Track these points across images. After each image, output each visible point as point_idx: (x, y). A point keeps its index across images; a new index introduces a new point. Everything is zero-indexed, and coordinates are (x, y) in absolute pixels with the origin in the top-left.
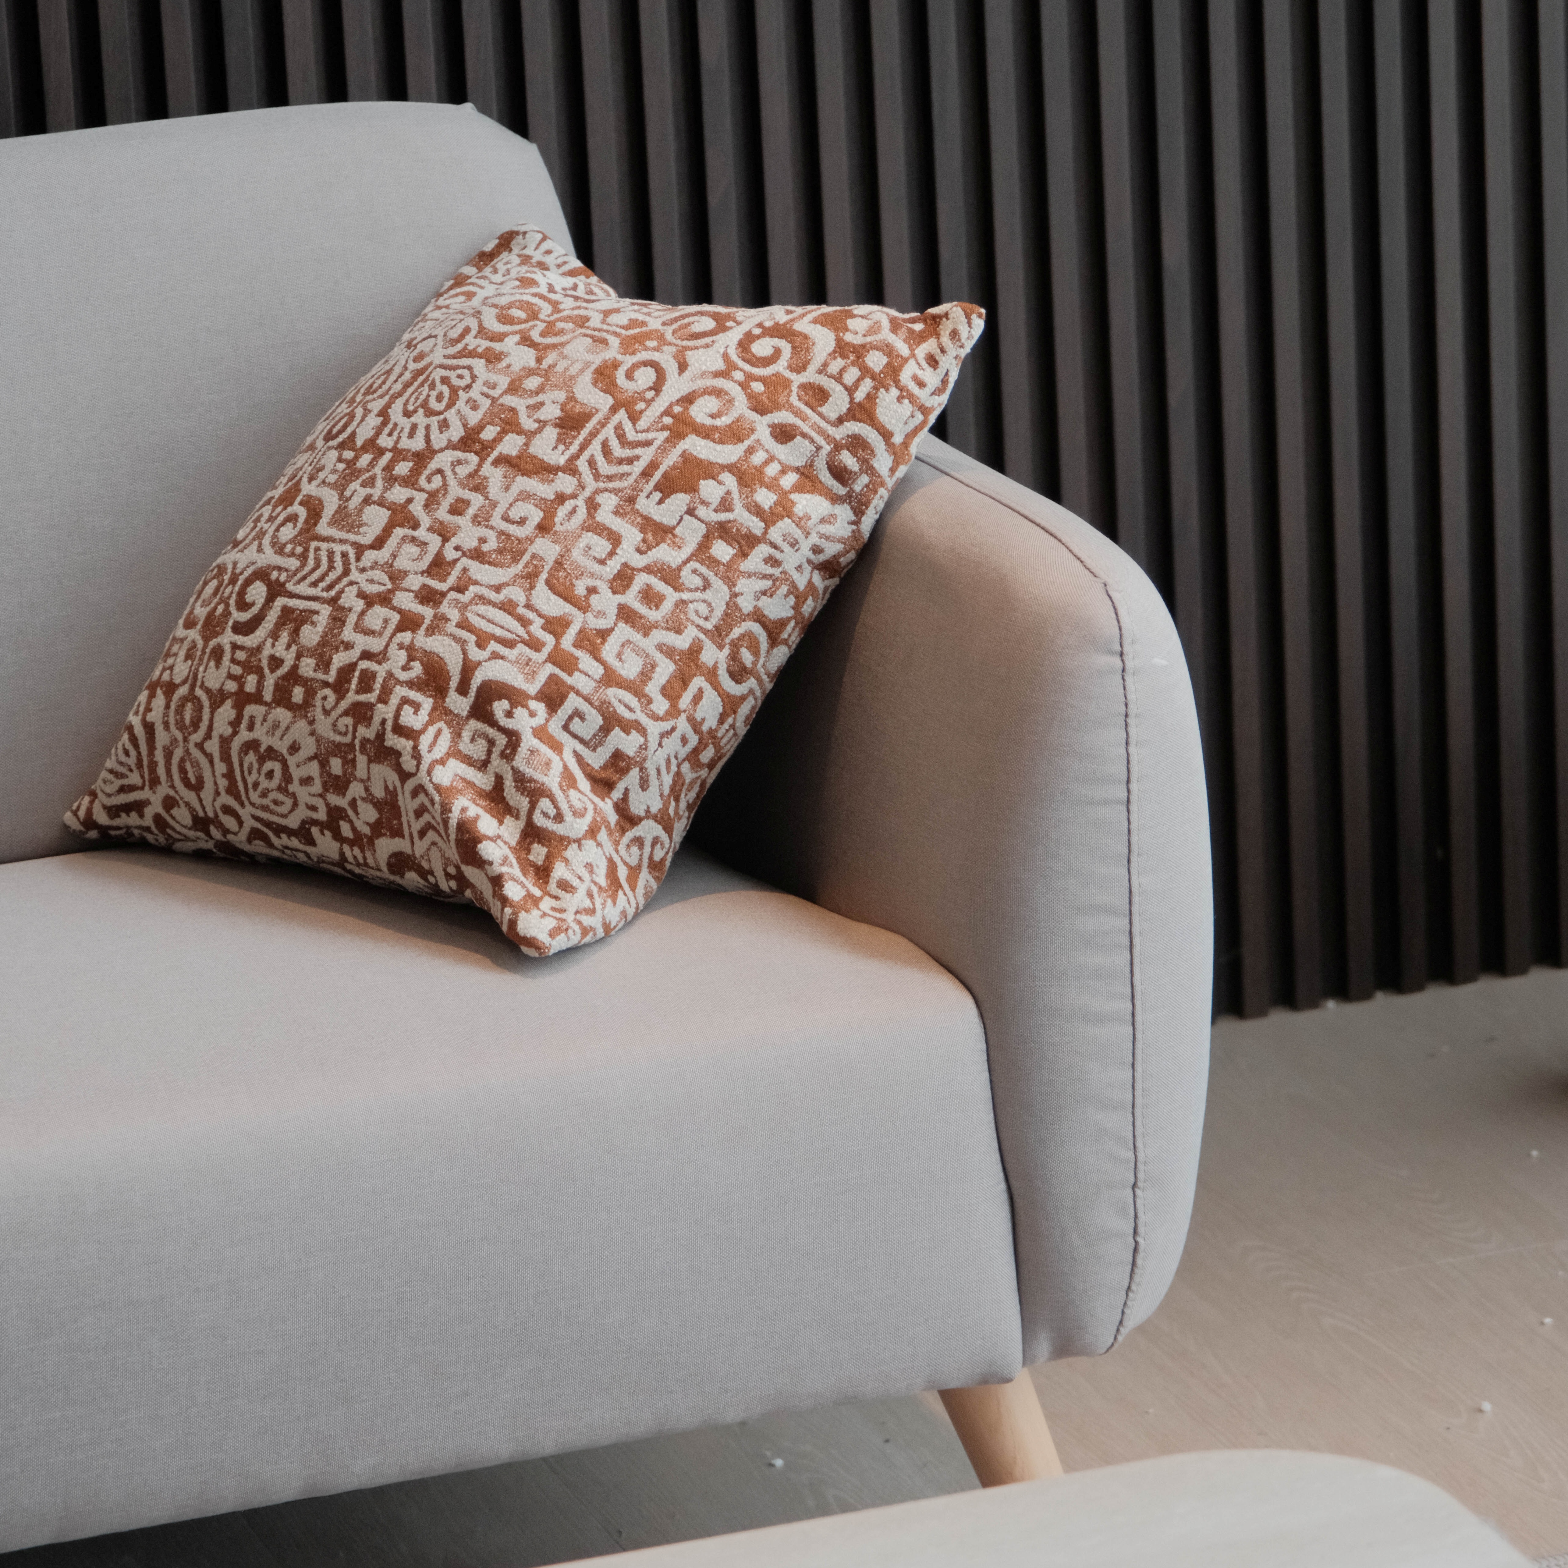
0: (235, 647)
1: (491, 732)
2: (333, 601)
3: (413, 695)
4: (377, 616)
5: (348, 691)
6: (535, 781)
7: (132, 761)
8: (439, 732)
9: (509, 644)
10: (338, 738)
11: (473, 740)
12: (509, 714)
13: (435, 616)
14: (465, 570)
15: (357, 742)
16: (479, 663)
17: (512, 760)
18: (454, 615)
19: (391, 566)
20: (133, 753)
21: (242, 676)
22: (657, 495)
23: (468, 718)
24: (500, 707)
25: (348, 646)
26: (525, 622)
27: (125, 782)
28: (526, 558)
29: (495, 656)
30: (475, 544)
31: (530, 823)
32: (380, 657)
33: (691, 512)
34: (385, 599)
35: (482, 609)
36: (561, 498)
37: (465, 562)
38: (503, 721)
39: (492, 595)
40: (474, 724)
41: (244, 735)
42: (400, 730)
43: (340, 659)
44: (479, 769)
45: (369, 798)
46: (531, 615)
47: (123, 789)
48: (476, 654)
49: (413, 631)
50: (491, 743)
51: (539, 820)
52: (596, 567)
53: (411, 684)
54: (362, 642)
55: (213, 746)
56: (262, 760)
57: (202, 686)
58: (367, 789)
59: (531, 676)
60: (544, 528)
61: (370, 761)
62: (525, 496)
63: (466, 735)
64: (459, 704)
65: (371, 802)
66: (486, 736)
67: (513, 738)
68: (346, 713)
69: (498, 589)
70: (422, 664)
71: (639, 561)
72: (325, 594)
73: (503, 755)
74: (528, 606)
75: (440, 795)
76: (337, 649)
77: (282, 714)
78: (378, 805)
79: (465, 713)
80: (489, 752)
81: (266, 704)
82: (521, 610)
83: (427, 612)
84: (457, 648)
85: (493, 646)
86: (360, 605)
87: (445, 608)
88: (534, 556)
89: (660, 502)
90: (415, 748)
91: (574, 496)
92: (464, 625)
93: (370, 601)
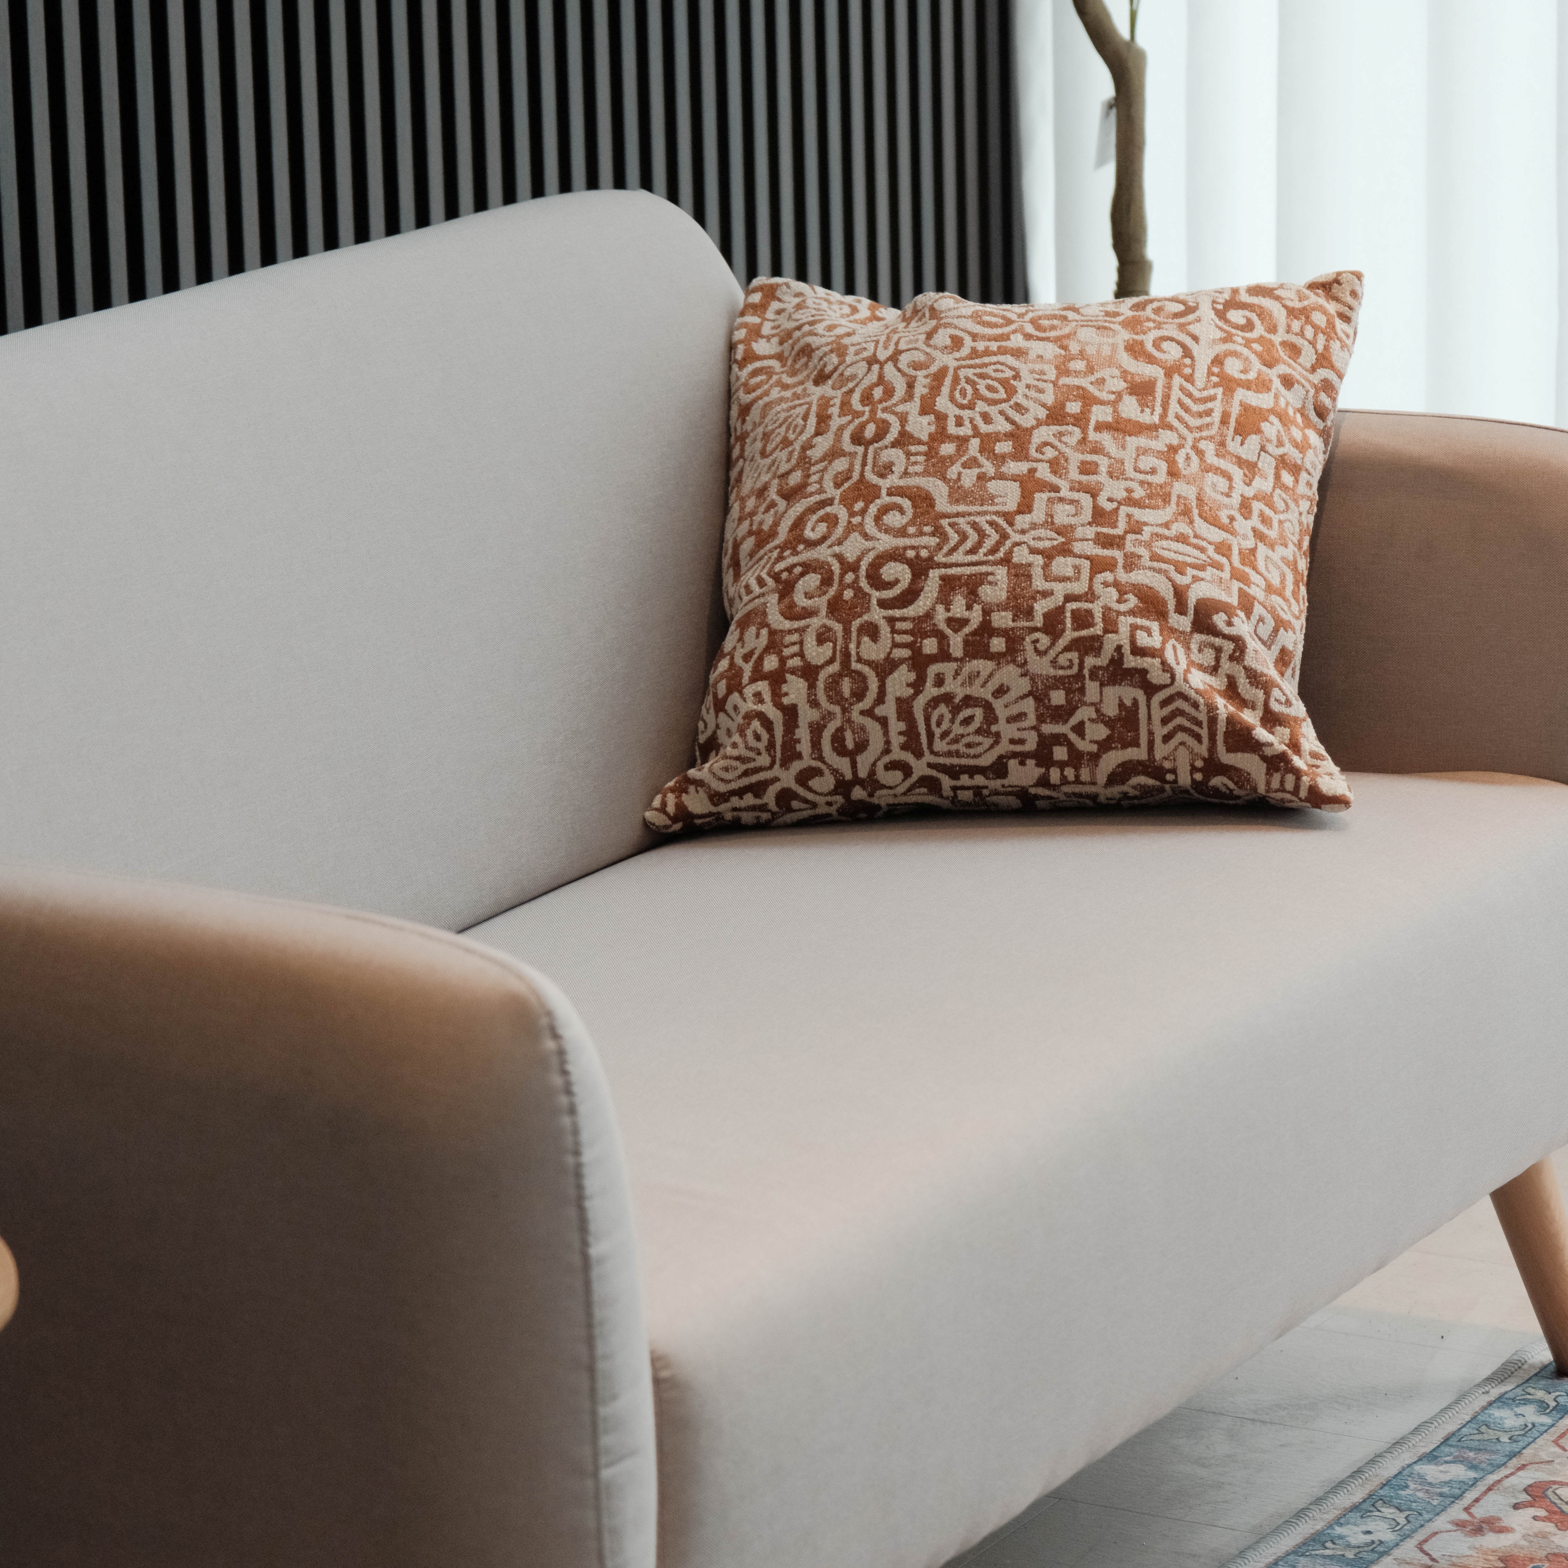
0: (891, 620)
1: (1218, 641)
2: (1006, 561)
3: (1139, 621)
4: (1062, 565)
5: (1063, 631)
6: (1266, 675)
7: (762, 746)
8: (1174, 647)
9: (1201, 568)
10: (1061, 672)
11: (1200, 651)
12: (1229, 624)
13: (1125, 555)
14: (1129, 516)
15: (1086, 672)
16: (1188, 586)
17: (1243, 660)
18: (1142, 551)
19: (1053, 523)
20: (765, 736)
21: (915, 642)
22: (1239, 439)
23: (1192, 632)
24: (1219, 620)
25: (1046, 594)
26: (1203, 550)
27: (751, 765)
28: (1174, 499)
29: (1195, 579)
30: (1125, 494)
31: (1267, 710)
32: (1090, 596)
33: (1263, 449)
34: (1065, 550)
35: (1164, 543)
36: (1173, 449)
37: (1124, 510)
38: (1227, 630)
39: (1166, 532)
40: (1198, 637)
41: (930, 691)
42: (1138, 651)
43: (1041, 607)
44: (1211, 674)
45: (1102, 718)
46: (1204, 544)
47: (746, 773)
48: (1181, 580)
49: (1111, 571)
50: (1218, 650)
51: (1275, 707)
52: (1226, 500)
53: (1132, 613)
54: (1060, 590)
55: (889, 709)
56: (955, 711)
57: (859, 660)
58: (1098, 711)
59: (1228, 590)
60: (1173, 473)
61: (1102, 685)
62: (1142, 452)
63: (1194, 647)
64: (1184, 623)
65: (1102, 721)
66: (1212, 646)
67: (1239, 643)
68: (1067, 649)
69: (1167, 525)
70: (1136, 596)
71: (1250, 492)
72: (990, 557)
73: (1231, 658)
74: (1196, 536)
75: (1203, 698)
76: (1034, 599)
77: (983, 666)
78: (1109, 723)
79: (1189, 630)
80: (1217, 659)
81: (956, 660)
82: (1194, 541)
83: (1117, 554)
84: (1162, 578)
85: (1190, 572)
86: (1039, 560)
87: (1129, 547)
88: (1179, 497)
89: (1242, 444)
90: (1164, 663)
91: (1182, 446)
92: (1155, 557)
93: (1049, 555)
